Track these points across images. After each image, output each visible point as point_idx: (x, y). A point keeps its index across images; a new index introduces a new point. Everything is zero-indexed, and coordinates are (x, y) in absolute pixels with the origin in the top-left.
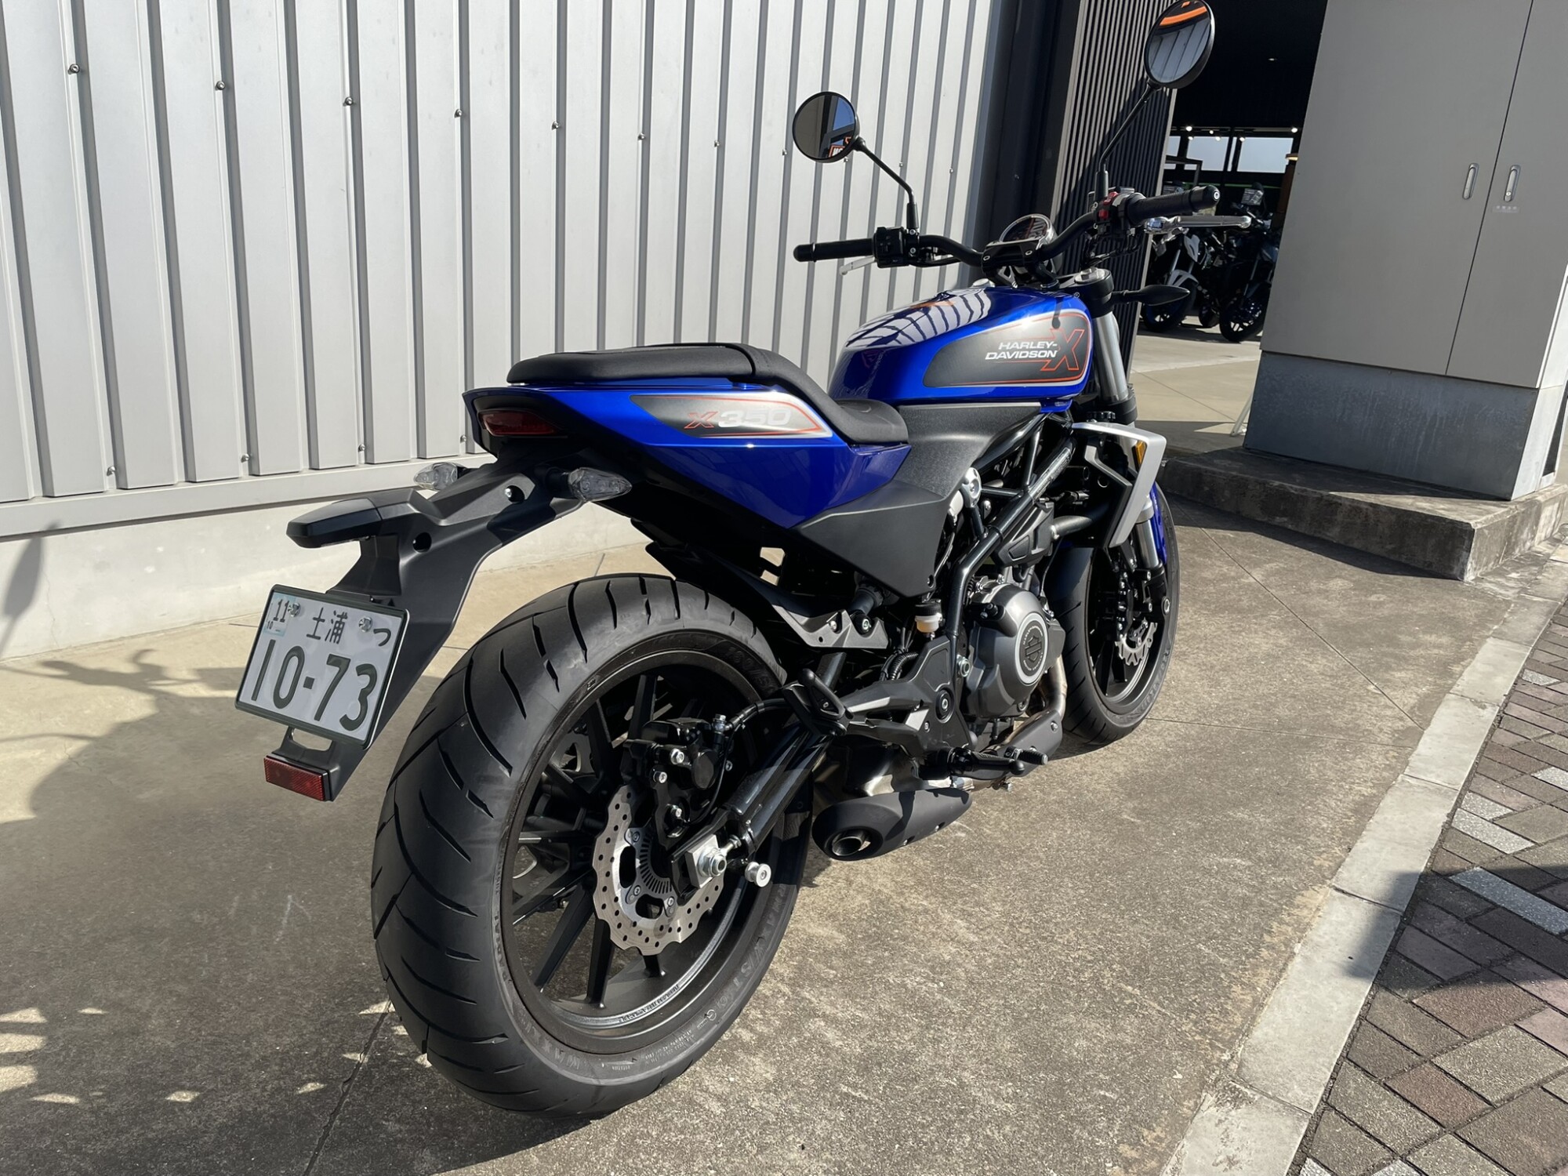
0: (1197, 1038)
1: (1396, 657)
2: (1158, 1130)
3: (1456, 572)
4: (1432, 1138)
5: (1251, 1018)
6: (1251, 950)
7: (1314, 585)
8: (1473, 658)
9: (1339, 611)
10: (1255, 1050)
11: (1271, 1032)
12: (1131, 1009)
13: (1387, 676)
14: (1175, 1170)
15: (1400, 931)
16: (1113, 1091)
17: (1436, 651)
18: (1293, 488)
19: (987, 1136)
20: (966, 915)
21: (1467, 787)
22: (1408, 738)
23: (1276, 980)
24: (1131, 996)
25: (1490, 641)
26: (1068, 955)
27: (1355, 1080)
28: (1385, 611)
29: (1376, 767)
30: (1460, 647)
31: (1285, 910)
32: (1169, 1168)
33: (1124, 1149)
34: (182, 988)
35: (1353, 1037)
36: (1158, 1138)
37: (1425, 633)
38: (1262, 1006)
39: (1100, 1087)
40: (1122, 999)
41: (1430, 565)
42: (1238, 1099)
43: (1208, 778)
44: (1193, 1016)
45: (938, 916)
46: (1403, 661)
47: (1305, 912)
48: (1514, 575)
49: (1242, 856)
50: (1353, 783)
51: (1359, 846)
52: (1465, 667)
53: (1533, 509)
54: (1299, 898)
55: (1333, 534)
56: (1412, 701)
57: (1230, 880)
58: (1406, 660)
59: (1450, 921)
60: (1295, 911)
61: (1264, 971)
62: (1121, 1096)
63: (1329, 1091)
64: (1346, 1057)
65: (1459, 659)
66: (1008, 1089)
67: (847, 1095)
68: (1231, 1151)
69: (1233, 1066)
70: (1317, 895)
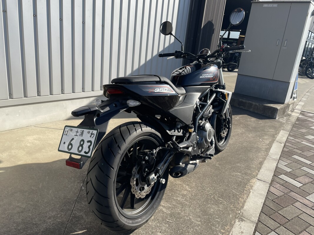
0: (234, 208)
1: (265, 134)
2: (228, 226)
3: (275, 117)
4: (279, 227)
5: (243, 205)
6: (242, 191)
7: (248, 120)
8: (279, 134)
9: (254, 125)
10: (245, 210)
11: (247, 207)
12: (221, 203)
13: (263, 137)
14: (232, 234)
15: (270, 187)
16: (219, 219)
17: (272, 133)
18: (244, 101)
19: (196, 229)
20: (188, 185)
21: (279, 159)
22: (268, 149)
23: (248, 197)
24: (221, 200)
25: (282, 131)
26: (208, 193)
27: (264, 216)
28: (262, 125)
29: (263, 155)
30: (276, 132)
31: (248, 183)
32: (230, 234)
33: (222, 230)
34: (31, 203)
35: (262, 208)
36: (228, 228)
37: (270, 129)
38: (245, 202)
39: (216, 218)
40: (219, 201)
41: (270, 116)
42: (242, 220)
43: (232, 158)
44: (233, 204)
45: (183, 185)
47: (252, 183)
48: (285, 118)
49: (239, 173)
50: (259, 158)
51: (261, 171)
52: (277, 136)
53: (288, 105)
54: (250, 181)
55: (251, 110)
56: (268, 142)
57: (237, 178)
58: (266, 134)
59: (279, 185)
60: (250, 183)
61: (245, 195)
62: (220, 220)
63: (259, 218)
64: (262, 212)
65: (276, 134)
66: (199, 219)
67: (168, 221)
68: (242, 230)
69: (241, 214)
70: (254, 180)
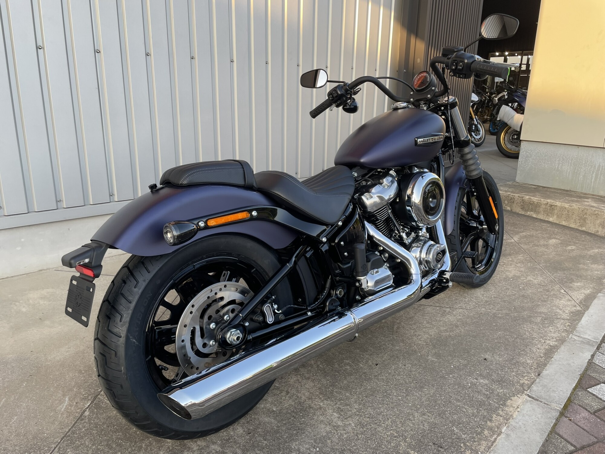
1: (577, 276)
6: (480, 430)
9: (552, 254)
13: (571, 285)
15: (558, 420)
17: (596, 272)
20: (339, 410)
21: (603, 341)
22: (577, 316)
23: (489, 448)
28: (574, 254)
29: (559, 331)
31: (501, 408)
37: (592, 264)
46: (580, 277)
47: (511, 409)
49: (484, 378)
50: (546, 339)
51: (545, 373)
54: (509, 401)
56: (581, 297)
57: (476, 391)
59: (585, 414)
60: (506, 409)
61: (484, 442)
70: (519, 400)
